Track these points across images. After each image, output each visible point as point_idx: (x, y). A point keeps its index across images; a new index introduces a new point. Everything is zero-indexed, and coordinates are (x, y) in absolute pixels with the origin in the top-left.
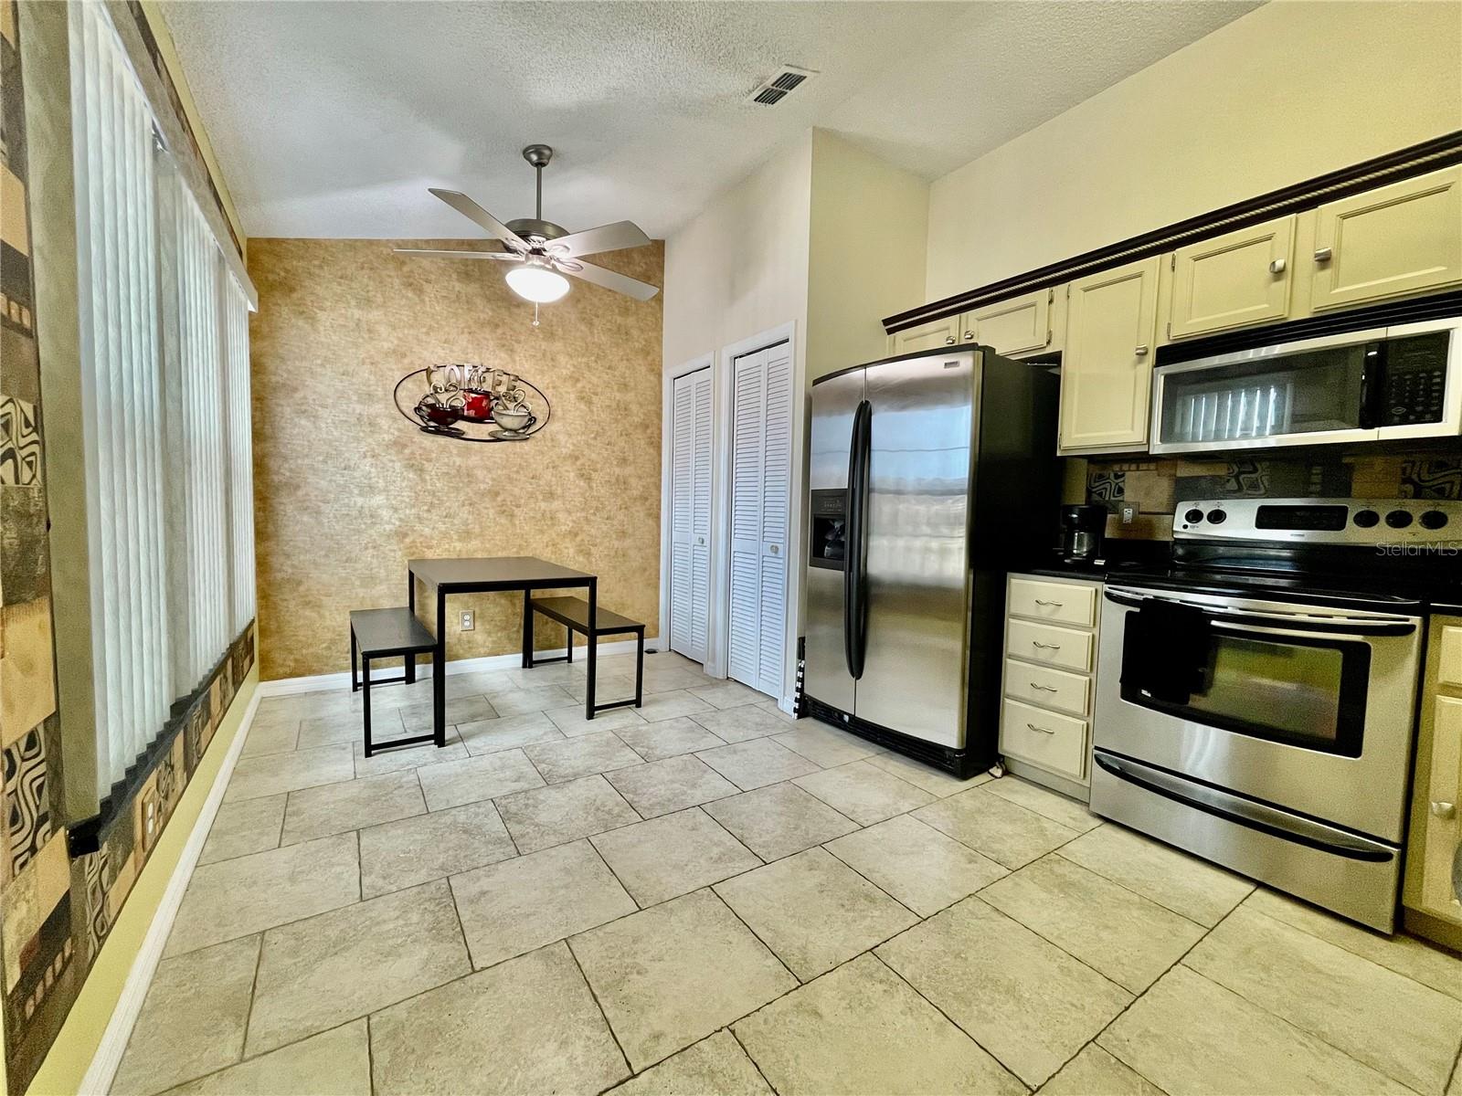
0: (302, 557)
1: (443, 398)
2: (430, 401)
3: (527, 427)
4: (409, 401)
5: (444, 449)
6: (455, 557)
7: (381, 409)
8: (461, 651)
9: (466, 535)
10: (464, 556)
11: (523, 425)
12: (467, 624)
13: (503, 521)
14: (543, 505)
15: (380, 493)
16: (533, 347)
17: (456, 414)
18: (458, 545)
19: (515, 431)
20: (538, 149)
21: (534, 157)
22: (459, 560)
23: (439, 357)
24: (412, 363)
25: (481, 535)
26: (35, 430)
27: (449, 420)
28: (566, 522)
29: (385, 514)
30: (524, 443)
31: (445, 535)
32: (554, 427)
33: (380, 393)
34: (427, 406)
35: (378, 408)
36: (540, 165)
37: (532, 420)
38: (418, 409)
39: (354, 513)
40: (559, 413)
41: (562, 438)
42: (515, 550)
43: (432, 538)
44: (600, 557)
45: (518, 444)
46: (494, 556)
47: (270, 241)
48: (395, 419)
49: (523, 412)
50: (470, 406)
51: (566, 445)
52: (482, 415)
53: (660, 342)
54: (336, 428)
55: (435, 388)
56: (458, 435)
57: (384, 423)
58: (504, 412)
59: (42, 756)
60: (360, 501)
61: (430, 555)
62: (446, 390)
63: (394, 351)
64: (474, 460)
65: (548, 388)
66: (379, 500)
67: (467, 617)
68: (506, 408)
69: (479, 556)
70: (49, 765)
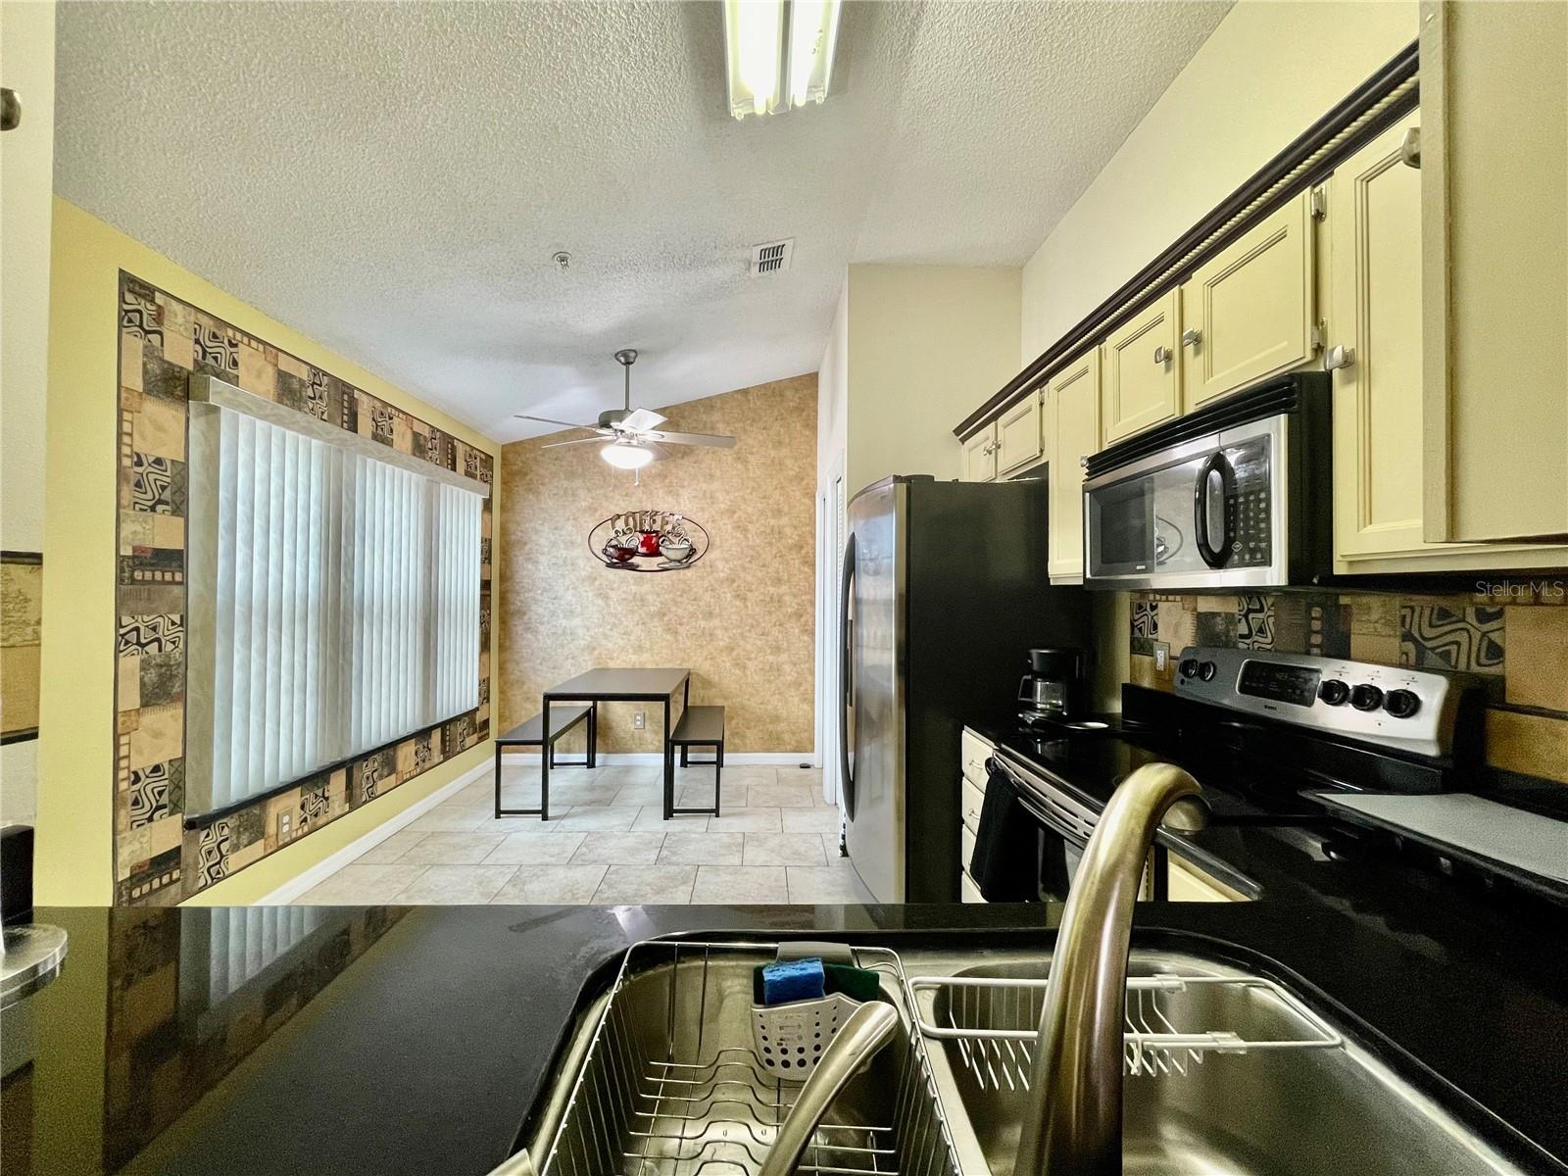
0: (526, 665)
1: (623, 539)
2: (614, 543)
3: (689, 556)
4: (599, 543)
5: (624, 580)
6: (630, 667)
7: (580, 553)
8: (634, 746)
9: (640, 649)
10: (637, 666)
11: (685, 556)
12: (638, 723)
13: (668, 637)
14: (703, 624)
15: (578, 616)
16: (695, 489)
17: (633, 553)
18: (634, 658)
19: (679, 561)
20: (625, 354)
21: (623, 359)
22: (634, 670)
23: (622, 508)
24: (601, 515)
25: (651, 649)
26: (181, 625)
27: (627, 556)
28: (723, 639)
29: (581, 632)
30: (686, 571)
31: (623, 649)
32: (713, 555)
33: (579, 540)
34: (613, 547)
35: (577, 552)
36: (628, 363)
37: (692, 551)
38: (605, 551)
39: (560, 631)
40: (718, 542)
41: (720, 565)
42: (679, 662)
43: (614, 651)
44: (755, 670)
45: (682, 571)
46: (661, 666)
47: (514, 444)
48: (589, 559)
49: (685, 545)
50: (643, 544)
51: (723, 570)
52: (654, 552)
53: (814, 467)
54: (549, 569)
55: (617, 532)
56: (634, 568)
57: (581, 563)
58: (670, 546)
59: (166, 776)
60: (564, 622)
61: (612, 665)
62: (624, 533)
63: (590, 508)
64: (647, 587)
65: (707, 522)
66: (577, 621)
67: (639, 718)
68: (672, 543)
69: (650, 667)
70: (171, 781)
